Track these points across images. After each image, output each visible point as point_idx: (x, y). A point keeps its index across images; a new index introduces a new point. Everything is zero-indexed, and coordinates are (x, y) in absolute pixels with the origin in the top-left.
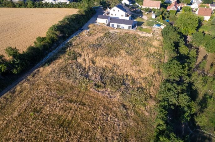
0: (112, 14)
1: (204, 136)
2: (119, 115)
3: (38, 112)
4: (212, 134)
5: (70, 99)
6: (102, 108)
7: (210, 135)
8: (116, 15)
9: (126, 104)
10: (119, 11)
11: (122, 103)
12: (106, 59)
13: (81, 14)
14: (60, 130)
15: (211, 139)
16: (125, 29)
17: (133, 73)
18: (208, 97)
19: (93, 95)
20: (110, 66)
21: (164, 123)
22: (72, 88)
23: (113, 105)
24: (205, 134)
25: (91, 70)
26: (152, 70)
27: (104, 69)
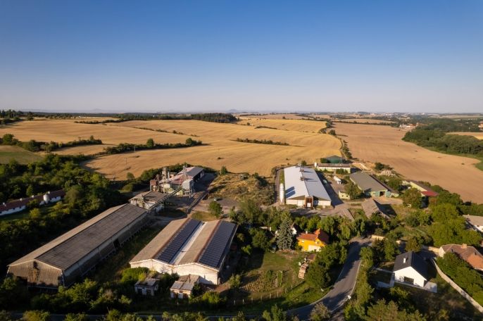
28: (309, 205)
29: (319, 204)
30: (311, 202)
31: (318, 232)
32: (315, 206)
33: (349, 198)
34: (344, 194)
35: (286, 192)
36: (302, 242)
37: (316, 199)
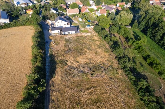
0: (57, 25)
1: (143, 75)
2: (113, 83)
3: (79, 104)
4: (145, 73)
5: (86, 88)
6: (104, 84)
7: (144, 74)
8: (60, 25)
9: (111, 77)
10: (62, 22)
11: (109, 77)
12: (82, 57)
13: (40, 31)
14: (98, 104)
15: (145, 75)
16: (74, 34)
17: (100, 60)
18: (134, 58)
19: (95, 80)
20: (87, 61)
21: (134, 77)
22: (82, 82)
23: (106, 80)
24: (143, 74)
25: (81, 67)
26: (107, 55)
27: (86, 64)
28: (26, 5)
29: (29, 5)
30: (26, 4)
31: (31, 9)
32: (28, 5)
33: (37, 2)
34: (35, 1)
35: (17, 3)
36: (28, 12)
37: (27, 3)
